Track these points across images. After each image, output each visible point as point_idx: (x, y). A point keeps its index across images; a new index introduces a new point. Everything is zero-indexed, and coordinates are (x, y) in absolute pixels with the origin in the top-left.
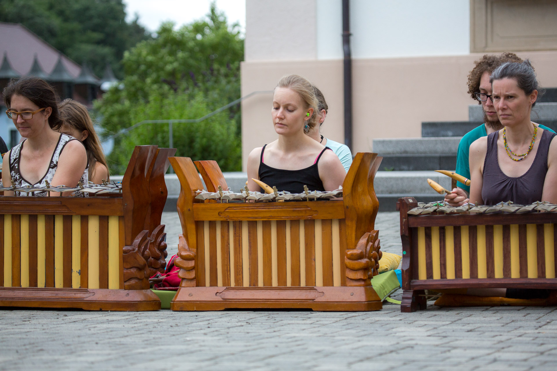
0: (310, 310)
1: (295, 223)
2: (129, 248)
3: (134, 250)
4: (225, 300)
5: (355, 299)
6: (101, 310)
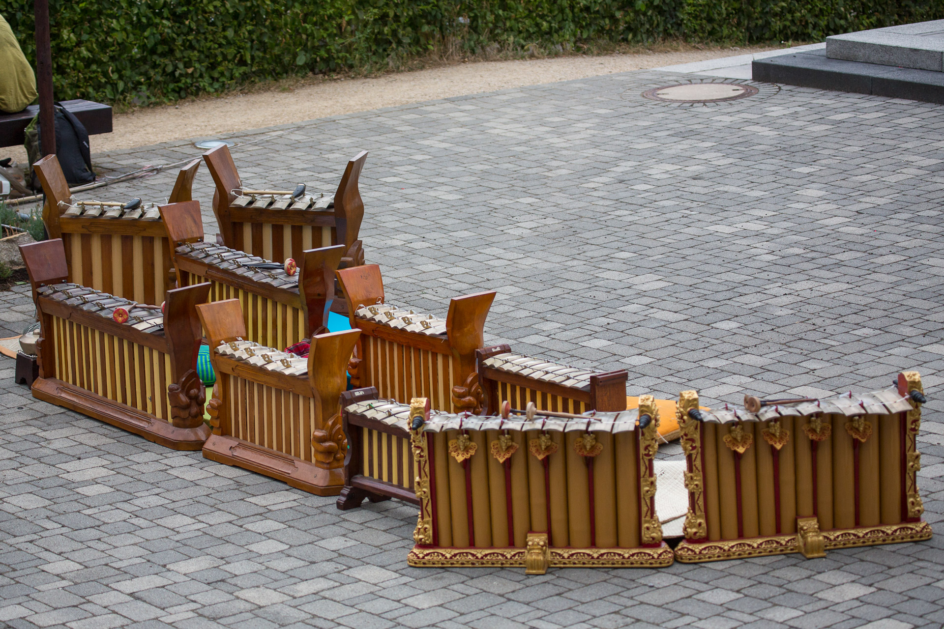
0: (285, 483)
1: (287, 393)
2: (175, 386)
3: (178, 389)
4: (234, 456)
5: (315, 482)
6: (155, 442)
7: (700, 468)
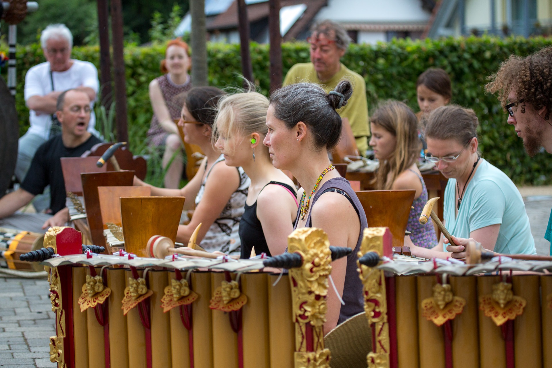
7: (387, 346)
